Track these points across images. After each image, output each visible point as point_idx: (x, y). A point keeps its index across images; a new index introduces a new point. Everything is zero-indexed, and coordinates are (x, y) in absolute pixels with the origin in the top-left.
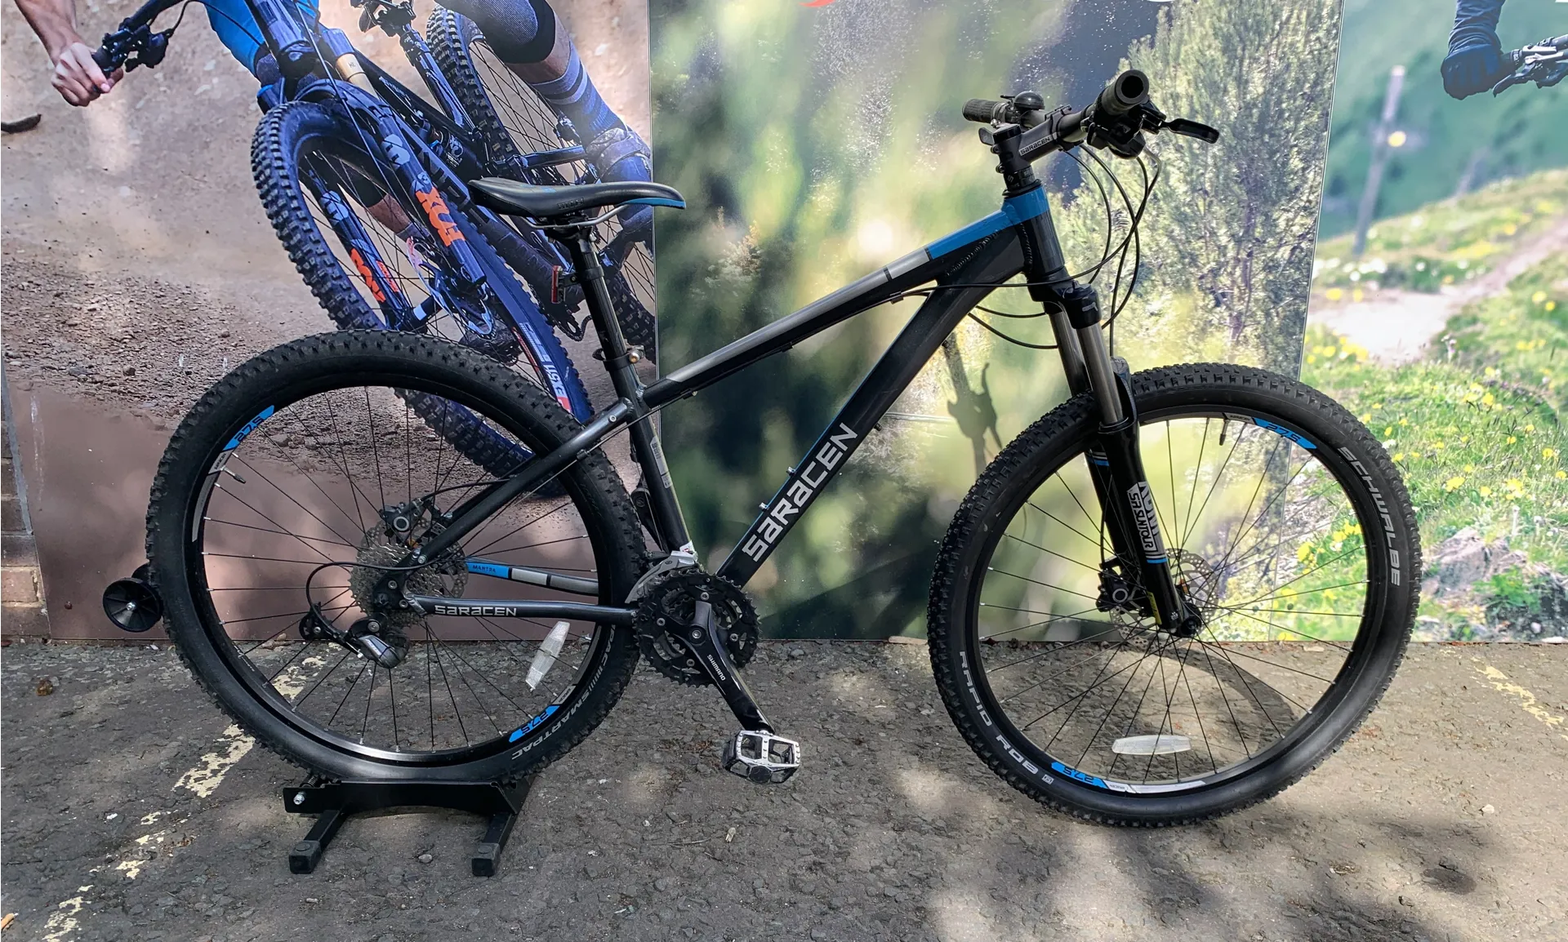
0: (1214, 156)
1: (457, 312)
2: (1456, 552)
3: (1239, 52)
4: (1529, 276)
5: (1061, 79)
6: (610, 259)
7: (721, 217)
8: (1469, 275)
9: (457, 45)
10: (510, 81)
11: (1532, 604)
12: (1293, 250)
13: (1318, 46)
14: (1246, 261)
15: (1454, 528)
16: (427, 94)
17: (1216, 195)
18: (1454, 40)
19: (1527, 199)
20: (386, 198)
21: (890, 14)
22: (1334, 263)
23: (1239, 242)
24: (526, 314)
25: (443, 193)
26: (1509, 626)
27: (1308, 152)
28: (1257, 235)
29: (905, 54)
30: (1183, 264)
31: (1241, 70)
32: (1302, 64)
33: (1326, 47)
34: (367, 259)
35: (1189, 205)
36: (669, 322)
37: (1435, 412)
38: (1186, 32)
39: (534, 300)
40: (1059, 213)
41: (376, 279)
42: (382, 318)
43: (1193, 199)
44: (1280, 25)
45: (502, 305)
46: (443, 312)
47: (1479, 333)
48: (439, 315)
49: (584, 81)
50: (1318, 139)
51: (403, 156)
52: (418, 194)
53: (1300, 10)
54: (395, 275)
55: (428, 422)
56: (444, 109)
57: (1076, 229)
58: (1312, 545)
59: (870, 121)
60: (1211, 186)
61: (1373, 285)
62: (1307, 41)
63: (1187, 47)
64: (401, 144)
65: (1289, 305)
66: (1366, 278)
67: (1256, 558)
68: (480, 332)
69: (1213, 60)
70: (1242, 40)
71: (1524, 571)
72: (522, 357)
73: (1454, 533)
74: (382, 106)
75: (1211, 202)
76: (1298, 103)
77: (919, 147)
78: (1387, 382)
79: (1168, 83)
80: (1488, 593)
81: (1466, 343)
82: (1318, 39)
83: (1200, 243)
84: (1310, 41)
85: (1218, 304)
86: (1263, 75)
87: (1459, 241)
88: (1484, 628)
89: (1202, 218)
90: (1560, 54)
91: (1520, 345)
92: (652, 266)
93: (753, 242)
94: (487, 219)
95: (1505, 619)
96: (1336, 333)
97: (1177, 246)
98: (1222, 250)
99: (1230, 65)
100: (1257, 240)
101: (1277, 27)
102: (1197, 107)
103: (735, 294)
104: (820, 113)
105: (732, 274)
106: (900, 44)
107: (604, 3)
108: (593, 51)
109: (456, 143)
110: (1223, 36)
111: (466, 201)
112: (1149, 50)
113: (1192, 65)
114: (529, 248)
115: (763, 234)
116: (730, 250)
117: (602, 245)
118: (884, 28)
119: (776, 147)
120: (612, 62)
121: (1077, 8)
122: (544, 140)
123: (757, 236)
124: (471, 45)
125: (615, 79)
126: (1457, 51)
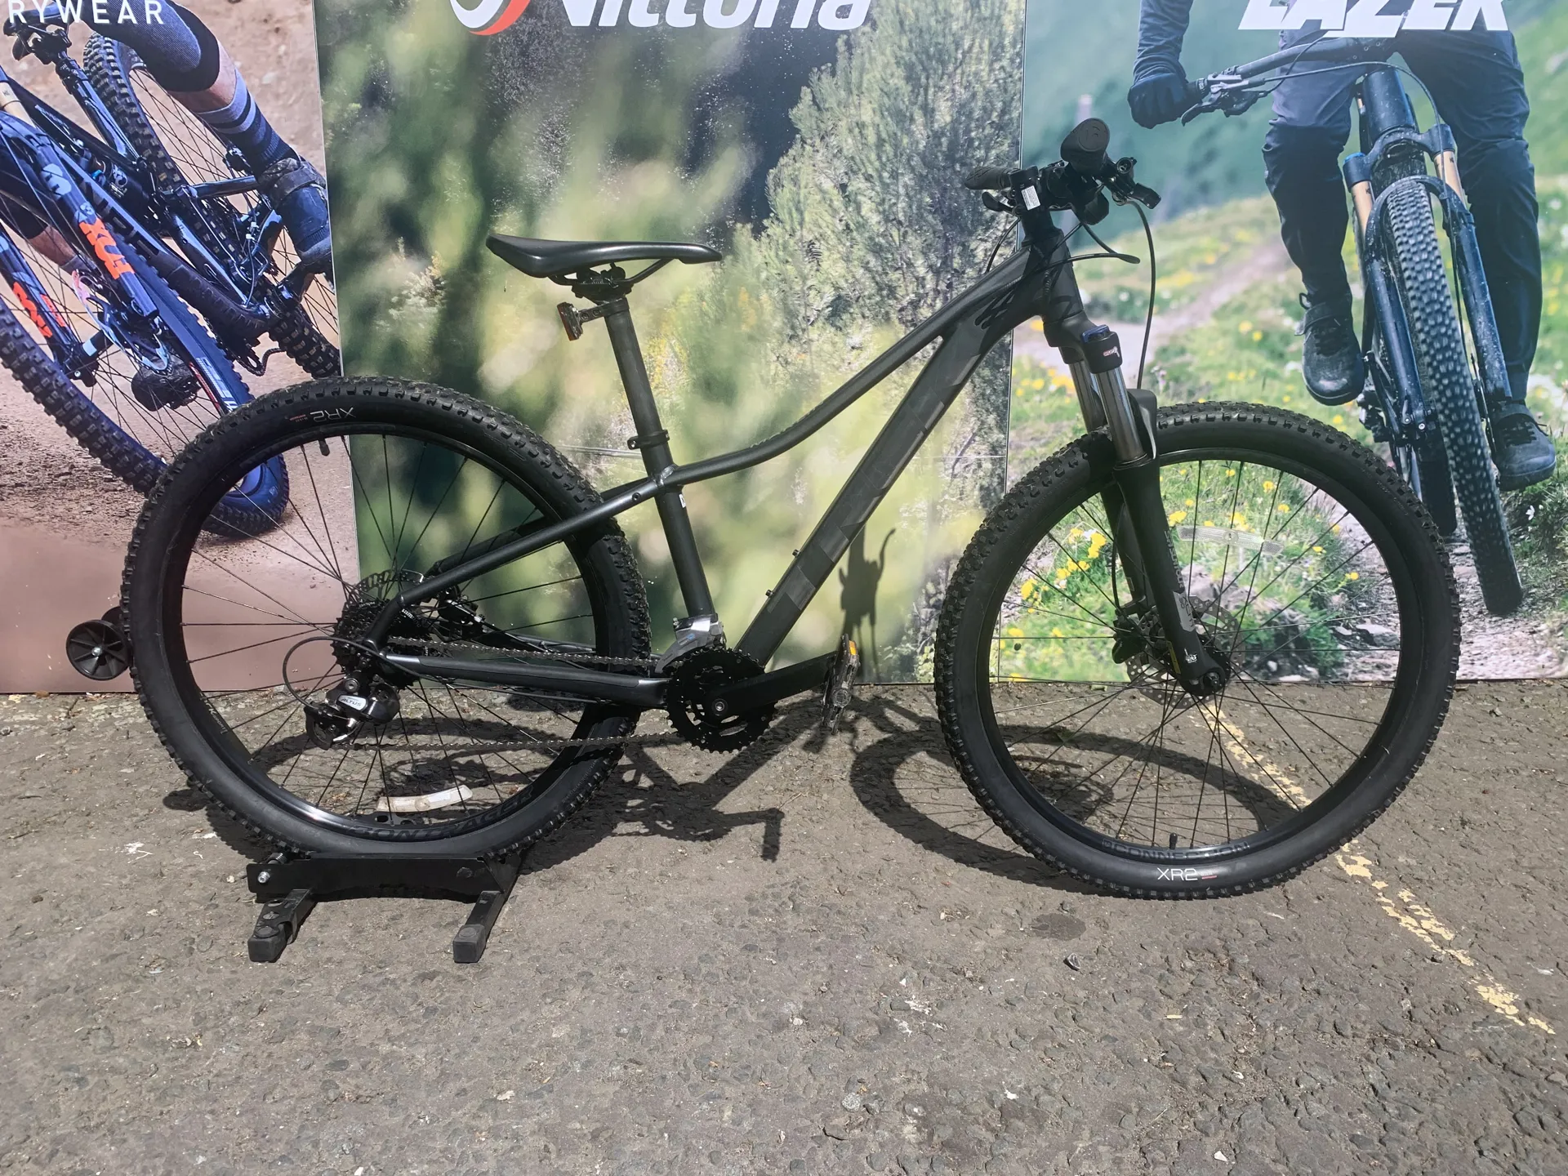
0: (906, 186)
1: (128, 346)
3: (923, 80)
4: (1235, 304)
5: (742, 108)
6: (290, 291)
7: (401, 248)
8: (1174, 305)
9: (116, 73)
10: (174, 110)
11: (1266, 641)
13: (1003, 75)
14: (946, 293)
16: (87, 123)
17: (910, 226)
18: (1138, 69)
19: (1225, 228)
20: (48, 229)
21: (564, 41)
23: (937, 272)
24: (202, 347)
25: (109, 225)
26: (1245, 665)
28: (955, 266)
29: (580, 82)
30: (882, 296)
31: (926, 99)
33: (1011, 76)
34: (29, 292)
35: (883, 235)
36: (354, 354)
38: (867, 61)
39: (211, 334)
40: (750, 245)
41: (41, 313)
42: (50, 355)
43: (887, 229)
44: (964, 54)
45: (177, 340)
46: (114, 348)
47: (1189, 364)
48: (110, 350)
49: (253, 111)
51: (65, 187)
52: (82, 225)
53: (982, 40)
54: (61, 309)
55: (104, 462)
56: (106, 138)
57: (768, 260)
58: (1035, 583)
59: (549, 150)
60: (905, 216)
62: (991, 70)
63: (869, 76)
64: (61, 174)
68: (155, 366)
69: (897, 89)
70: (925, 69)
71: (1255, 608)
72: (201, 392)
74: (39, 135)
75: (906, 232)
76: (988, 131)
77: (600, 176)
79: (853, 111)
81: (1176, 374)
82: (1002, 68)
83: (897, 275)
84: (994, 70)
86: (949, 103)
89: (897, 249)
90: (1246, 82)
91: (1231, 376)
92: (334, 298)
93: (436, 273)
94: (156, 251)
96: (1044, 365)
97: (874, 278)
98: (921, 281)
99: (915, 93)
100: (955, 270)
101: (960, 56)
102: (884, 135)
103: (421, 325)
104: (498, 142)
105: (416, 305)
106: (574, 72)
107: (269, 31)
108: (261, 79)
109: (120, 173)
110: (905, 64)
111: (133, 233)
112: (830, 78)
113: (876, 94)
114: (203, 281)
115: (446, 265)
116: (412, 281)
117: (280, 277)
118: (557, 56)
119: (453, 175)
120: (281, 91)
121: (753, 36)
122: (213, 169)
123: (440, 267)
124: (132, 73)
125: (285, 107)
126: (1142, 80)
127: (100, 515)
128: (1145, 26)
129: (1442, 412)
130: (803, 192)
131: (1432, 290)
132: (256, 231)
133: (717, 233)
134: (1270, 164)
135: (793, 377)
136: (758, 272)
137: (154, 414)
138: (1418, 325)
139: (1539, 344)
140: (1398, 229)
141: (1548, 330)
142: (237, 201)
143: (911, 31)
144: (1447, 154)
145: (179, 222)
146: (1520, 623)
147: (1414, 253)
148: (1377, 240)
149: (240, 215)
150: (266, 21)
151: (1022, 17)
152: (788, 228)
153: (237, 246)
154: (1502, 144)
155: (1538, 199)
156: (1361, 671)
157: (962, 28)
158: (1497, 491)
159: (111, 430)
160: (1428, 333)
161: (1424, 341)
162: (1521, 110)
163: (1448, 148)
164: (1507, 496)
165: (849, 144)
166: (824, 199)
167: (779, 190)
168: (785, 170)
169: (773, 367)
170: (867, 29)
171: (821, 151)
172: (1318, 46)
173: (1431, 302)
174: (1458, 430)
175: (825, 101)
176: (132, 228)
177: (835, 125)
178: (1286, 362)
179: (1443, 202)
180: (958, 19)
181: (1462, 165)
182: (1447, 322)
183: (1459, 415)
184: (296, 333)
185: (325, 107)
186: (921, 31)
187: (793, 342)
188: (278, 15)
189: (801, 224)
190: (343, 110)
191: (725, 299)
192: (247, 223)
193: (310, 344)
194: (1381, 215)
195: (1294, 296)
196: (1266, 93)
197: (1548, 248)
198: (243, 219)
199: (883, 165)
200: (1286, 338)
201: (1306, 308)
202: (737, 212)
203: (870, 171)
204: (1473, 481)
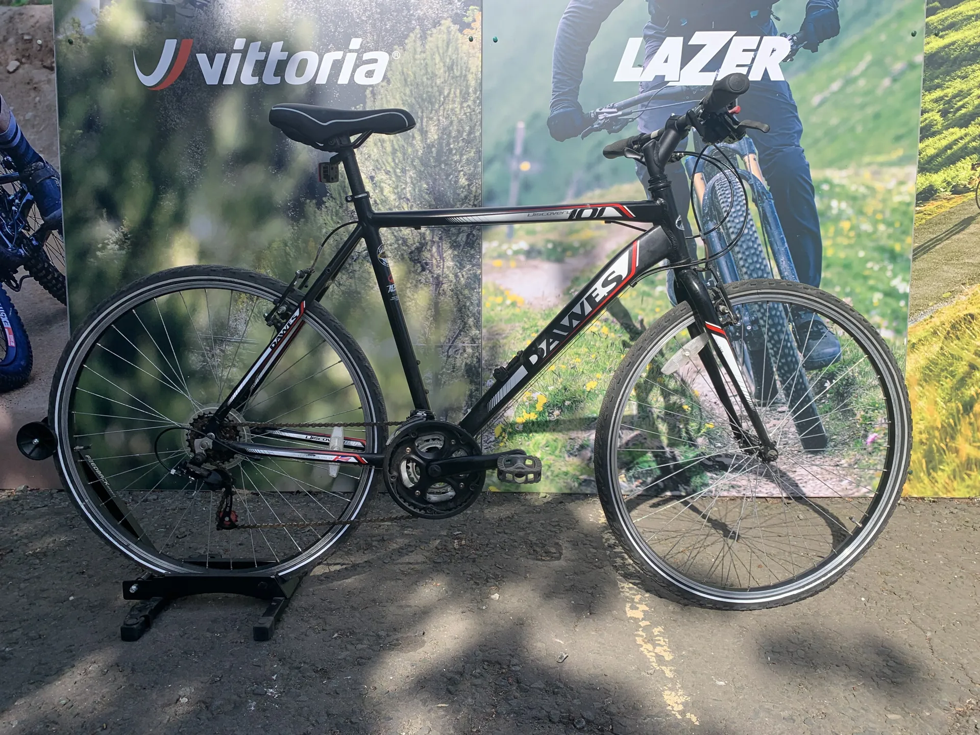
0: (411, 177)
3: (420, 114)
6: (37, 240)
7: (105, 215)
8: (581, 251)
12: (468, 235)
13: (469, 110)
17: (414, 201)
18: (553, 106)
21: (203, 93)
22: (495, 244)
23: (433, 230)
26: (641, 483)
27: (470, 175)
30: (397, 244)
31: (422, 125)
32: (460, 121)
33: (474, 111)
36: (74, 279)
38: (385, 102)
40: (315, 212)
43: (400, 204)
44: (444, 98)
49: (19, 135)
50: (476, 167)
53: (455, 89)
57: (326, 222)
59: (193, 157)
60: (411, 196)
61: (522, 258)
62: (462, 107)
65: (469, 270)
66: (516, 253)
70: (420, 107)
75: (411, 205)
76: (460, 145)
77: (224, 172)
78: (539, 320)
82: (469, 106)
84: (463, 107)
85: (423, 270)
86: (436, 128)
88: (626, 485)
90: (620, 113)
92: (63, 245)
93: (125, 230)
96: (502, 288)
97: (393, 233)
100: (444, 229)
101: (442, 99)
102: (396, 147)
103: (116, 261)
104: (163, 152)
105: (112, 249)
107: (30, 89)
108: (24, 117)
115: (132, 225)
116: (111, 235)
117: (31, 232)
119: (137, 172)
120: (36, 123)
121: (315, 89)
123: (128, 226)
125: (37, 132)
126: (555, 113)
128: (555, 80)
129: (762, 318)
131: (749, 240)
132: (18, 206)
133: (295, 206)
135: (343, 293)
136: (320, 229)
138: (741, 263)
139: (823, 275)
140: (723, 202)
141: (828, 266)
142: (8, 187)
143: (411, 85)
144: (751, 156)
146: (827, 459)
147: (735, 217)
148: (710, 209)
149: (9, 196)
150: (28, 83)
151: (480, 76)
152: (338, 202)
153: (7, 213)
154: (787, 150)
155: (813, 184)
156: (721, 490)
157: (443, 83)
158: (804, 370)
160: (748, 268)
161: (746, 273)
162: (797, 128)
163: (753, 152)
164: (810, 373)
165: (376, 153)
170: (384, 84)
172: (664, 91)
173: (748, 248)
174: (773, 330)
178: (656, 286)
179: (751, 185)
180: (440, 78)
181: (761, 162)
182: (760, 260)
183: (773, 320)
184: (40, 266)
185: (61, 132)
186: (418, 85)
188: (36, 80)
190: (72, 134)
191: (300, 245)
192: (13, 200)
193: (48, 273)
194: (712, 194)
196: (633, 120)
197: (823, 215)
198: (11, 198)
199: (396, 165)
202: (306, 193)
203: (389, 168)
204: (787, 363)
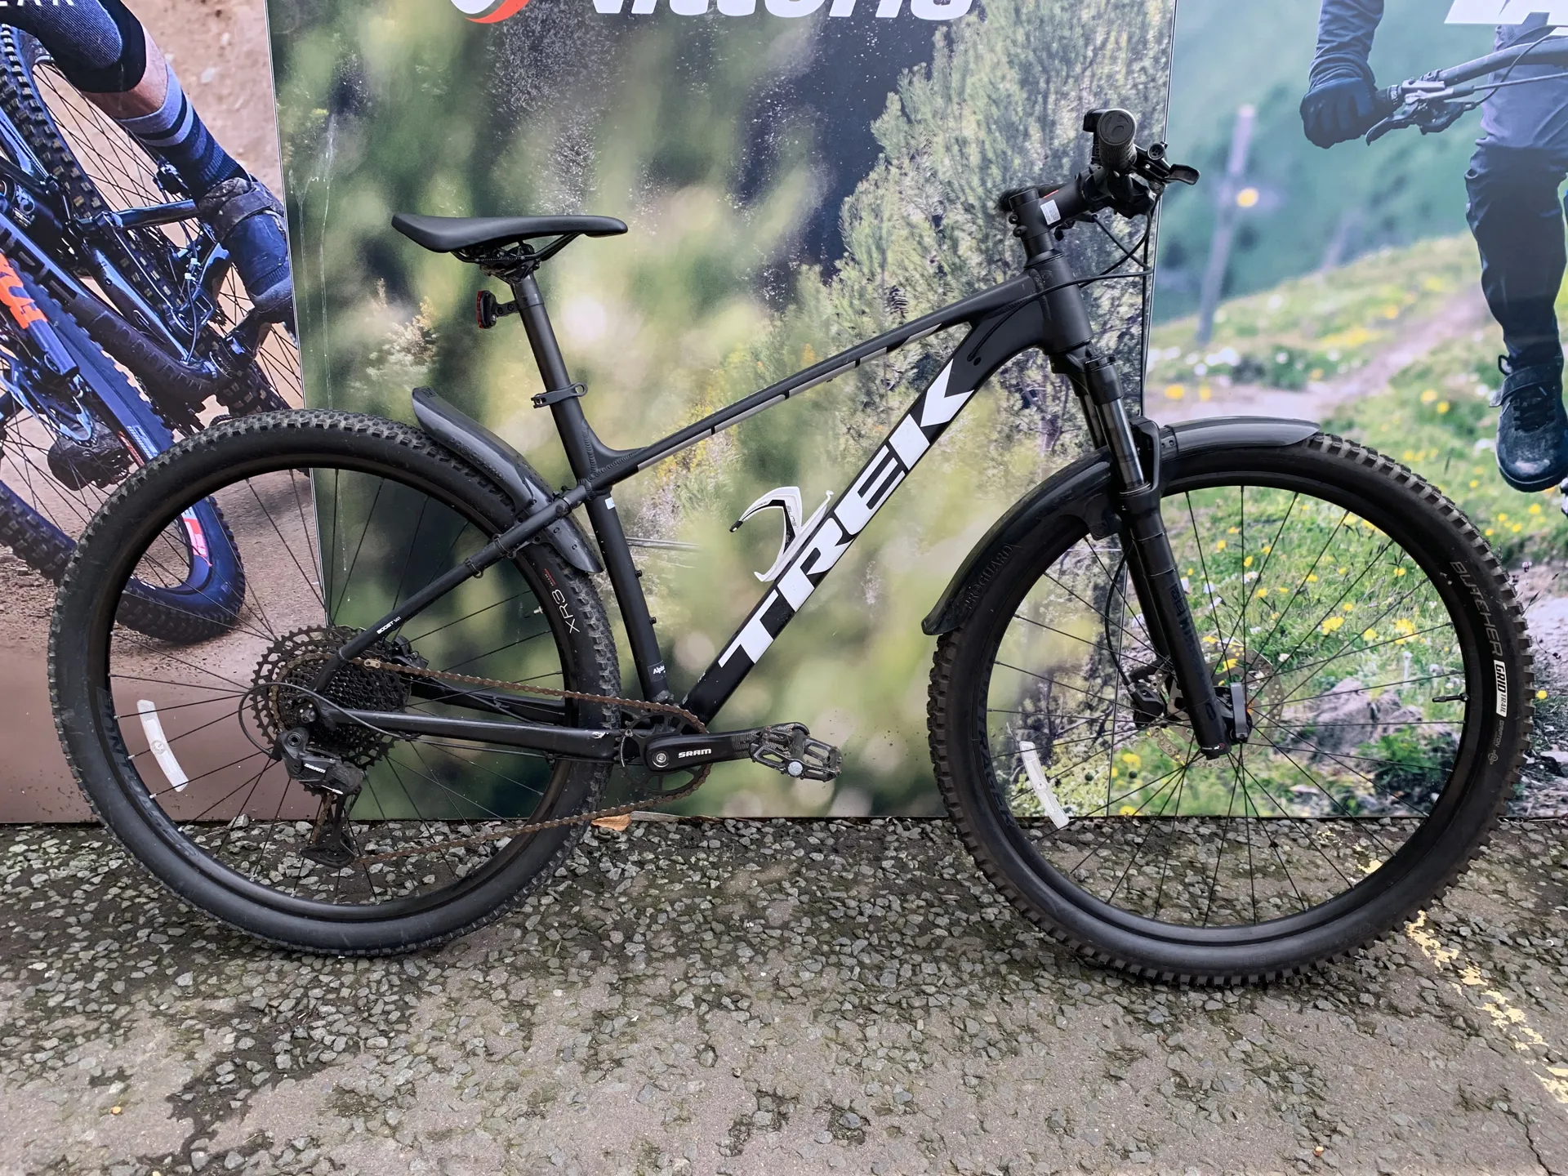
1: (43, 412)
2: (1335, 709)
3: (1042, 85)
4: (1419, 368)
5: (812, 119)
6: (241, 344)
7: (382, 292)
8: (1342, 369)
9: (17, 69)
10: (89, 115)
11: (1431, 770)
12: (1121, 337)
13: (1143, 78)
15: (1332, 679)
18: (1317, 71)
19: (1411, 274)
21: (587, 33)
22: (1173, 353)
24: (134, 413)
25: (13, 261)
26: (1402, 798)
29: (607, 85)
31: (1045, 108)
33: (1153, 80)
35: (985, 280)
37: (1305, 538)
38: (972, 60)
39: (144, 397)
40: (818, 291)
44: (1095, 51)
45: (102, 404)
46: (25, 413)
48: (20, 416)
49: (189, 118)
53: (1119, 33)
55: (16, 552)
57: (840, 311)
59: (567, 172)
60: (1013, 256)
61: (1224, 381)
62: (1129, 72)
63: (974, 79)
66: (1214, 371)
67: (1087, 714)
68: (76, 436)
69: (1009, 96)
70: (1045, 70)
71: (1419, 731)
73: (1333, 686)
79: (951, 123)
80: (1376, 757)
82: (1143, 69)
84: (1133, 72)
85: (1026, 404)
86: (1074, 114)
87: (1328, 326)
88: (1372, 800)
90: (1450, 91)
92: (296, 353)
93: (426, 323)
94: (74, 294)
95: (1399, 788)
99: (1031, 101)
101: (1090, 54)
102: (990, 155)
103: (406, 386)
104: (503, 160)
105: (399, 362)
106: (599, 73)
107: (208, 15)
108: (199, 78)
109: (25, 196)
110: (1021, 64)
111: (44, 271)
112: (924, 82)
113: (982, 102)
114: (132, 331)
115: (438, 314)
116: (396, 333)
117: (229, 327)
118: (578, 53)
120: (225, 92)
121: (828, 28)
122: (142, 192)
123: (430, 316)
124: (35, 68)
125: (231, 112)
126: (1319, 87)
127: (14, 614)
128: (1327, 17)
130: (886, 225)
132: (197, 269)
133: (777, 277)
134: (1473, 194)
136: (827, 325)
137: (77, 494)
142: (173, 232)
143: (1029, 22)
145: (101, 257)
149: (177, 249)
150: (203, 2)
151: (1172, 4)
153: (174, 287)
156: (1543, 806)
157: (1093, 18)
159: (23, 514)
165: (945, 166)
166: (912, 234)
167: (856, 223)
168: (864, 198)
169: (842, 440)
170: (973, 18)
171: (911, 174)
172: (1544, 46)
175: (916, 111)
176: (42, 265)
177: (929, 142)
178: (1476, 440)
180: (1089, 6)
184: (249, 397)
185: (281, 114)
186: (1042, 21)
187: (869, 410)
189: (882, 266)
190: (306, 118)
191: (786, 359)
192: (186, 259)
195: (1492, 359)
196: (1474, 105)
198: (180, 254)
199: (988, 192)
200: (1478, 411)
201: (1506, 374)
202: (802, 251)
203: (972, 200)
